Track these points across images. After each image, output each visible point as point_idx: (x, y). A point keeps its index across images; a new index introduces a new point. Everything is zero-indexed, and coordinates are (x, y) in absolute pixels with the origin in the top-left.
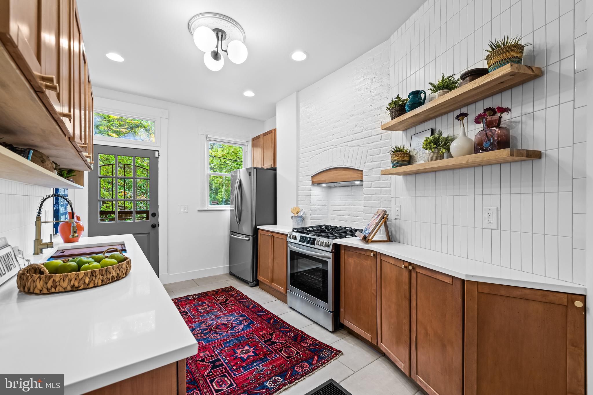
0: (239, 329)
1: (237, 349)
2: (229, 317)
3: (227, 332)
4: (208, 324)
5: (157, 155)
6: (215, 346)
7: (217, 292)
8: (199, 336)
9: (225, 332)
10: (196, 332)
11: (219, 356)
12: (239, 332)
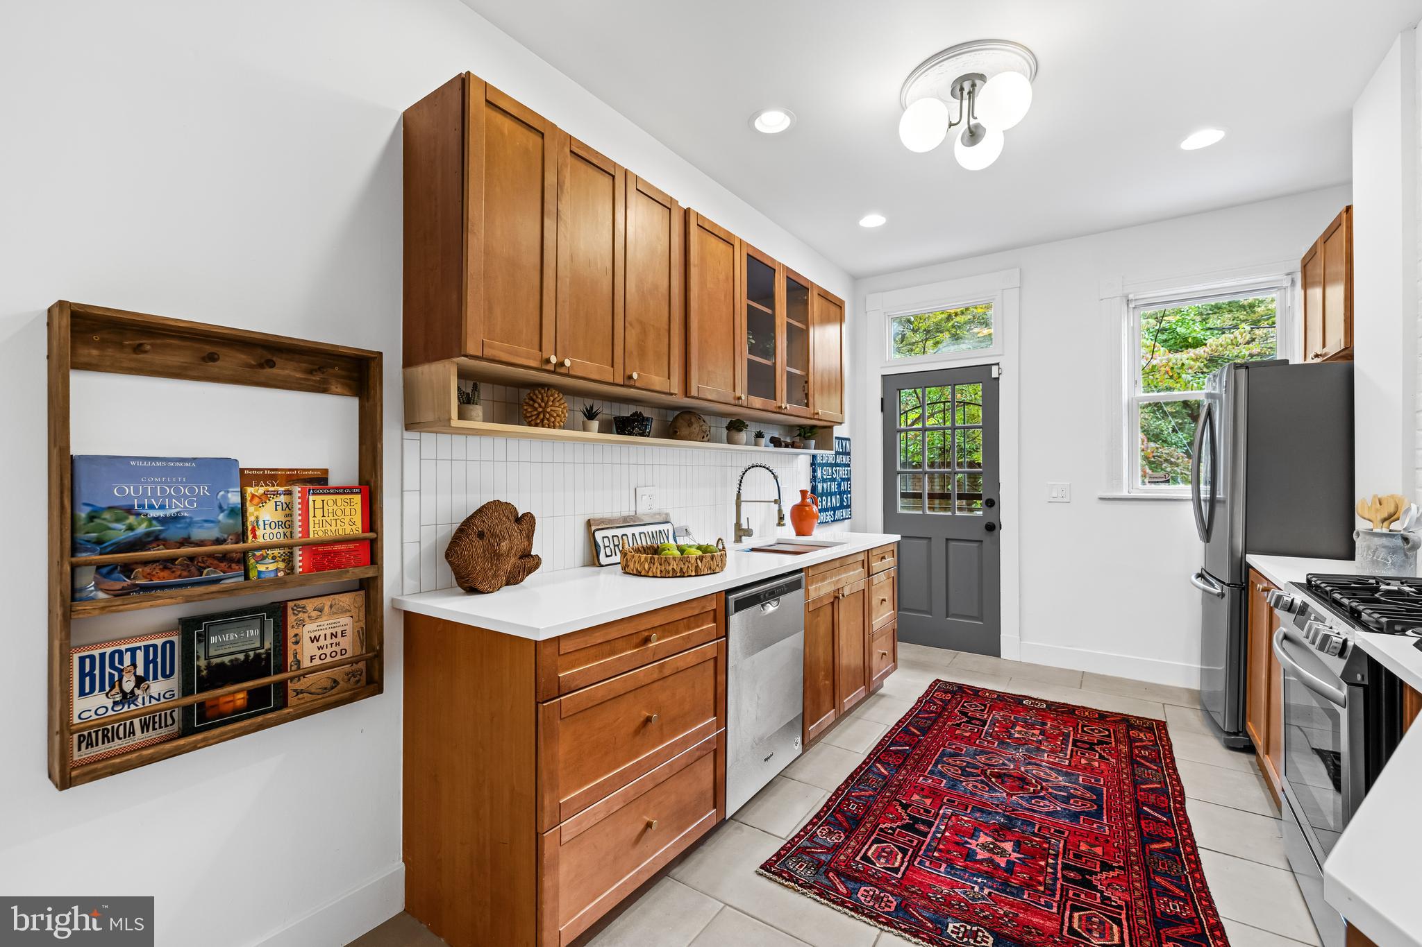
0: (1045, 806)
1: (986, 834)
2: (1054, 775)
3: (1010, 795)
4: (994, 761)
5: (995, 375)
6: (954, 802)
7: (1103, 716)
8: (949, 770)
9: (1005, 791)
10: (956, 761)
11: (938, 820)
12: (1034, 811)
